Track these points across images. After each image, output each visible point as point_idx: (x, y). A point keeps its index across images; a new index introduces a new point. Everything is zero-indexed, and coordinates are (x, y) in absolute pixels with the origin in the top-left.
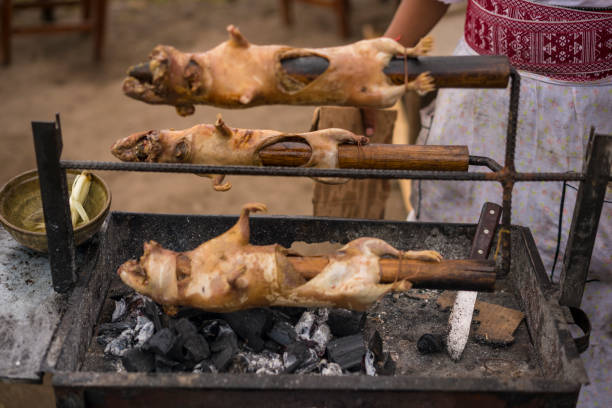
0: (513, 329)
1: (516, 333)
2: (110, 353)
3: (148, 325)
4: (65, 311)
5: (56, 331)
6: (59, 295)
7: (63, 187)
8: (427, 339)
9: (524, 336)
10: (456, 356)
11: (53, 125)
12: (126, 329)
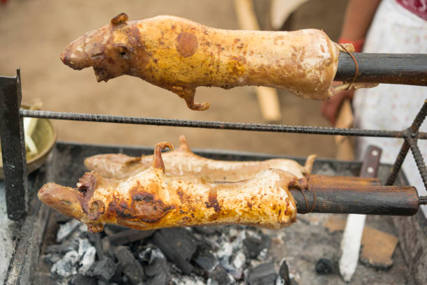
0: (391, 252)
1: (394, 256)
2: (56, 273)
3: (91, 250)
4: (19, 240)
5: (12, 261)
6: (13, 222)
7: (21, 133)
8: (324, 263)
9: (400, 260)
10: (348, 278)
11: (15, 80)
12: (70, 251)
